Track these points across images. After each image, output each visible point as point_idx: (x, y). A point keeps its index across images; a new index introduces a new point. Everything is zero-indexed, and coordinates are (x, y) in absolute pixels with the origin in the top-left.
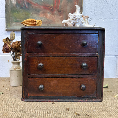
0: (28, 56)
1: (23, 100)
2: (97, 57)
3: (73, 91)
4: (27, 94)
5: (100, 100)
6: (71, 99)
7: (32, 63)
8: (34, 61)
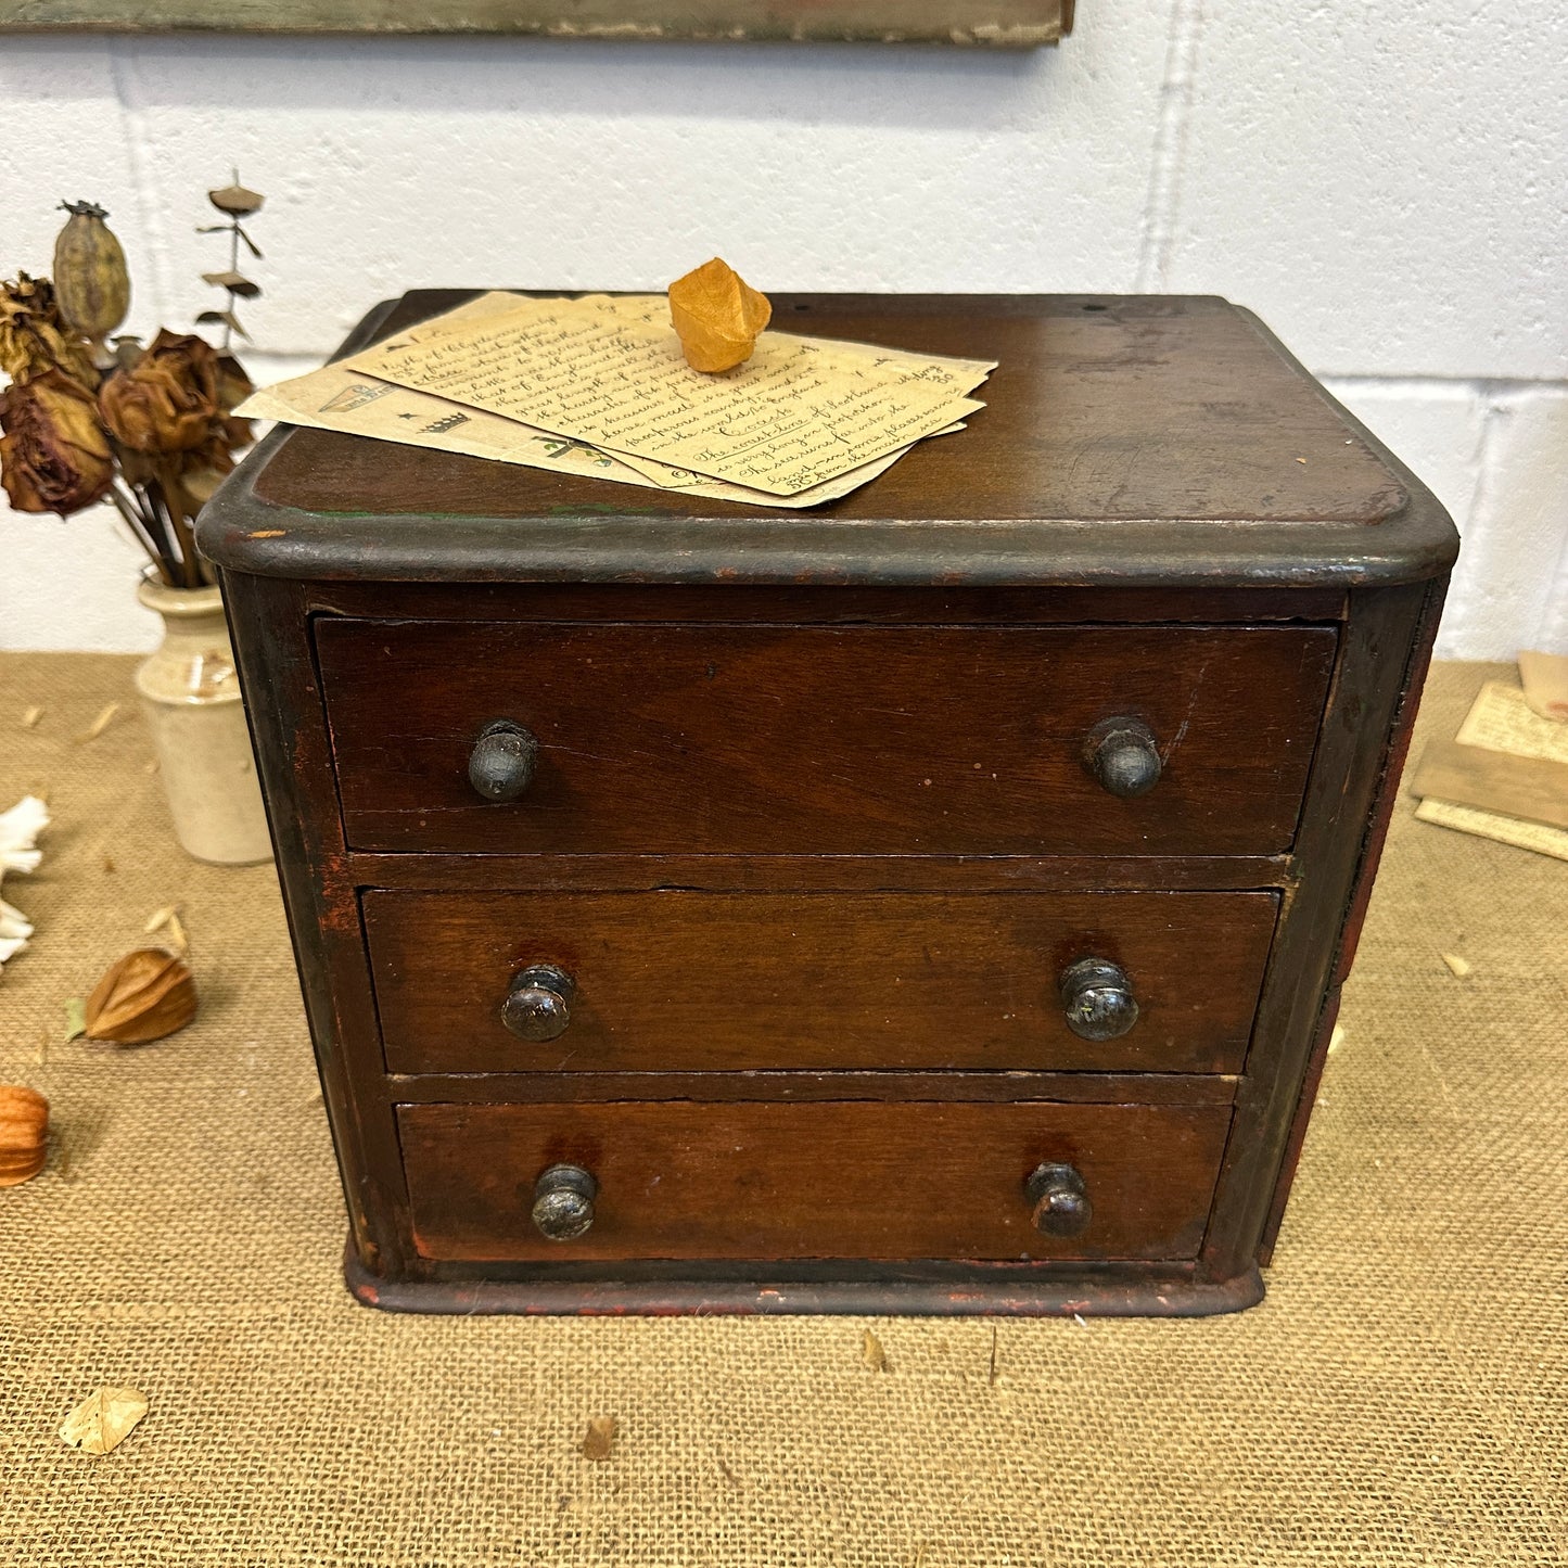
0: (360, 891)
1: (367, 1292)
2: (1282, 891)
3: (939, 1217)
4: (409, 1242)
5: (1232, 1290)
6: (908, 1281)
7: (425, 963)
8: (447, 935)
